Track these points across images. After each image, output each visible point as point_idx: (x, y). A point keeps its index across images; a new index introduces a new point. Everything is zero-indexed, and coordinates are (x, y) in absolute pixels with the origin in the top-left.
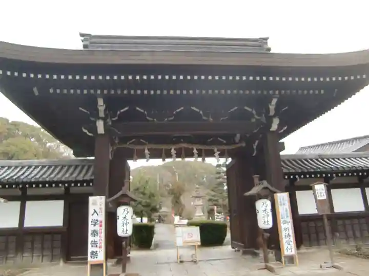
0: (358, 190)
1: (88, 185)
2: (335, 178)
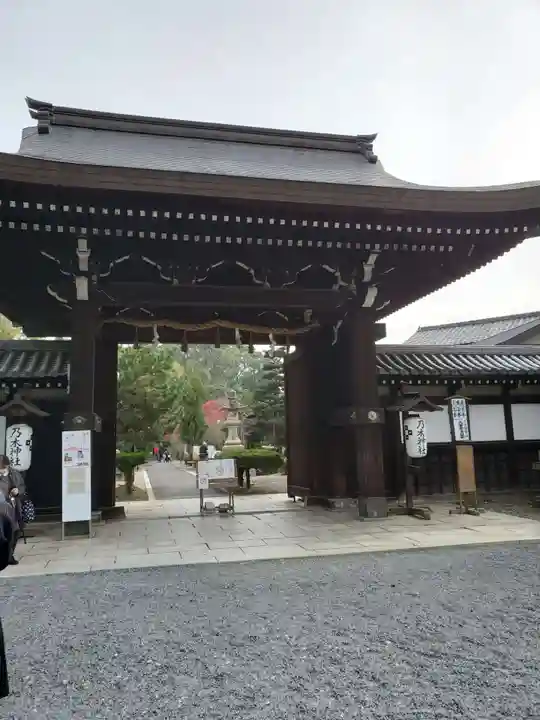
0: (499, 409)
1: (54, 386)
2: (464, 386)
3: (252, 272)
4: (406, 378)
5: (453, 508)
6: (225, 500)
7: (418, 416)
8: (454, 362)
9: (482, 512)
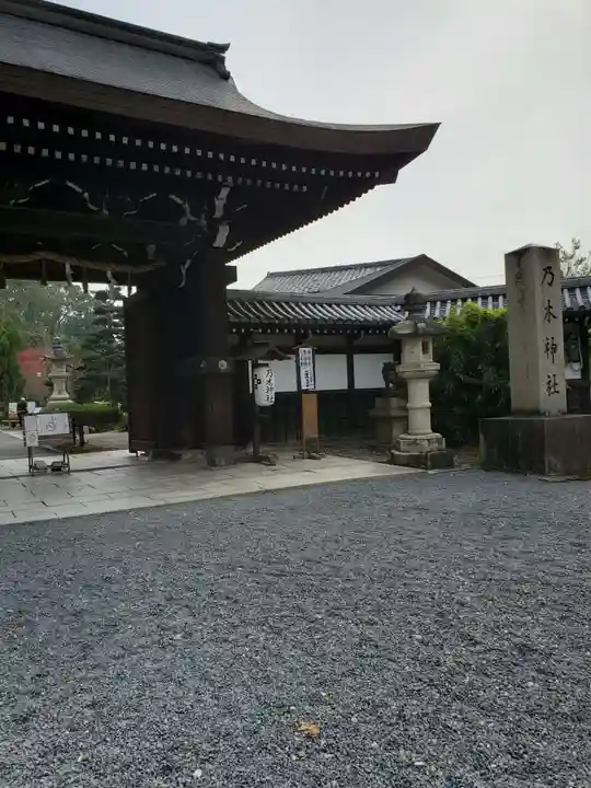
2: (311, 336)
3: (86, 195)
4: (256, 326)
5: (297, 454)
6: (59, 458)
7: (267, 365)
8: (303, 311)
9: (323, 456)
